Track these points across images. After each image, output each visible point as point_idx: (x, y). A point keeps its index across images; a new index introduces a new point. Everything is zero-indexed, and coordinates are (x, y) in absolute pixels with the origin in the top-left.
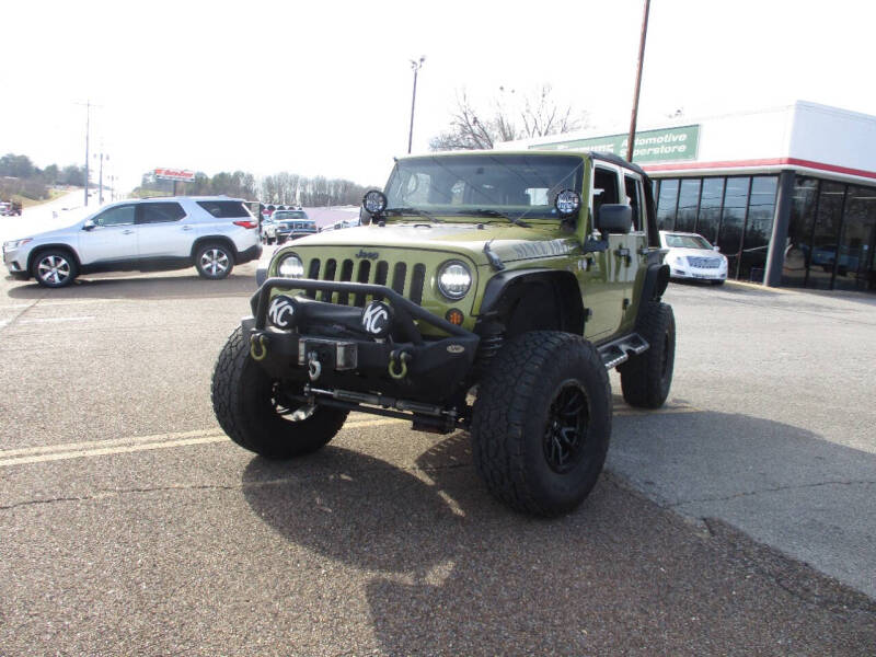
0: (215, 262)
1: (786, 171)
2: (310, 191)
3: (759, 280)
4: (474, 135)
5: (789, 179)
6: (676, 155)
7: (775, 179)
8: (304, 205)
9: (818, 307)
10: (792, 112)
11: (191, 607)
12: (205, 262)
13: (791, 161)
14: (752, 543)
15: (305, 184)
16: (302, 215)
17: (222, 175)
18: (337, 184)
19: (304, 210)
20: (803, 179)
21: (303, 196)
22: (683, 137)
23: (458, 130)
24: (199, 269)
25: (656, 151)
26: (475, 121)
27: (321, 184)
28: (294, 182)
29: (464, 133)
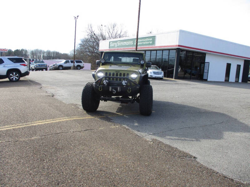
0: (14, 76)
1: (177, 48)
2: (45, 55)
3: (172, 77)
4: (94, 38)
5: (179, 50)
6: (149, 44)
7: (175, 51)
8: (44, 59)
9: (187, 84)
10: (178, 33)
11: (4, 175)
12: (11, 76)
13: (179, 46)
14: (163, 144)
15: (44, 53)
16: (43, 62)
17: (17, 50)
18: (54, 53)
19: (44, 60)
20: (182, 50)
21: (43, 56)
22: (151, 39)
23: (89, 37)
24: (9, 79)
25: (144, 43)
26: (94, 34)
27: (49, 53)
28: (40, 52)
29: (91, 38)
